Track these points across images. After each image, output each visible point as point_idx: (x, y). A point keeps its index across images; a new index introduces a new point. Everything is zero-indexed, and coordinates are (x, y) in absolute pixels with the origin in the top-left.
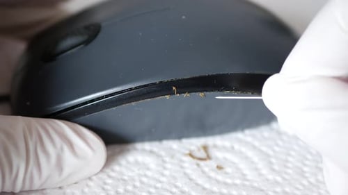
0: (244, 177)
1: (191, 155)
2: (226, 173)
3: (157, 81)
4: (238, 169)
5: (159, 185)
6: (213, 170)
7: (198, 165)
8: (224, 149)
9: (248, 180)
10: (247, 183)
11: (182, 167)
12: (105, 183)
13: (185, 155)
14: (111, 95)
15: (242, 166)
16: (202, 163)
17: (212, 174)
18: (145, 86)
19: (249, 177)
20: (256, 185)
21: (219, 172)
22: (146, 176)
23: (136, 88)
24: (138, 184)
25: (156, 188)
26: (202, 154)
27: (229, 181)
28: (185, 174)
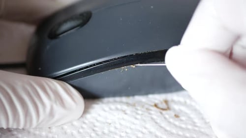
0: (194, 124)
1: (156, 105)
2: (182, 120)
3: (134, 53)
4: (189, 118)
5: (133, 127)
6: (172, 117)
7: (161, 113)
8: (179, 103)
9: (197, 126)
10: (196, 129)
11: (150, 114)
12: (95, 126)
13: (152, 106)
14: (100, 63)
15: (193, 116)
16: (164, 112)
17: (171, 120)
18: (125, 57)
19: (198, 125)
20: (203, 130)
21: (177, 119)
22: (123, 119)
23: (118, 58)
24: (118, 126)
25: (131, 129)
26: (164, 106)
27: (183, 126)
28: (152, 119)
